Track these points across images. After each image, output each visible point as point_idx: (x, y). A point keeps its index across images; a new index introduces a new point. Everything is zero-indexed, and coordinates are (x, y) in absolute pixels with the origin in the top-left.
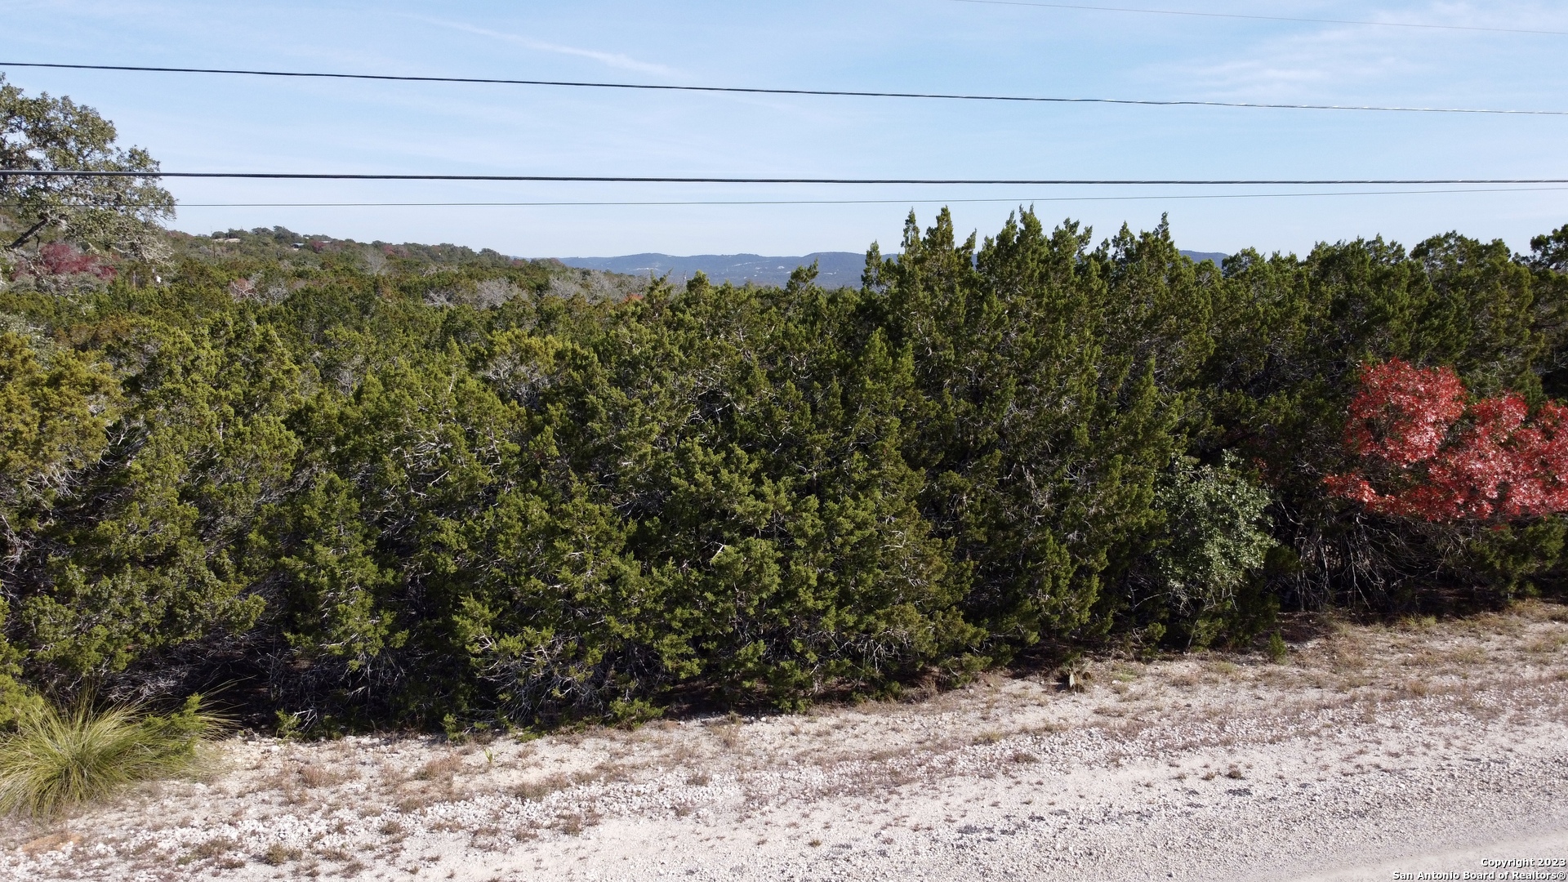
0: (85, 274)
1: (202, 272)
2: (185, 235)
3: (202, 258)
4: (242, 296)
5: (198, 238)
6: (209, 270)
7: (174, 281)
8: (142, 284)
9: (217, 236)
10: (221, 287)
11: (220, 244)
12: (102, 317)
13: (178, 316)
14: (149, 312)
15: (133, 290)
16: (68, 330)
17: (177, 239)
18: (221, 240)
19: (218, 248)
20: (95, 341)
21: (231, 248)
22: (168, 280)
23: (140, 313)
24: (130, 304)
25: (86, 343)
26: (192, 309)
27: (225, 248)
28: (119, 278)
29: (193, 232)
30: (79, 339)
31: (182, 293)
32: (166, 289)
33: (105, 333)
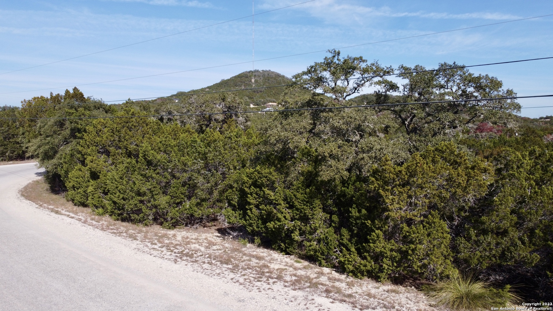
0: (491, 133)
1: (533, 132)
2: (529, 118)
3: (534, 126)
4: (548, 140)
5: (534, 119)
6: (536, 131)
7: (523, 135)
8: (510, 136)
9: (541, 118)
10: (540, 137)
11: (542, 121)
12: (495, 147)
13: (522, 147)
14: (512, 146)
15: (508, 138)
16: (483, 151)
17: (526, 120)
18: (542, 120)
19: (541, 123)
20: (492, 155)
21: (546, 123)
22: (520, 134)
23: (508, 146)
24: (505, 143)
25: (488, 156)
26: (527, 145)
27: (544, 123)
28: (503, 134)
29: (532, 117)
30: (486, 154)
31: (524, 139)
32: (519, 138)
33: (495, 152)
